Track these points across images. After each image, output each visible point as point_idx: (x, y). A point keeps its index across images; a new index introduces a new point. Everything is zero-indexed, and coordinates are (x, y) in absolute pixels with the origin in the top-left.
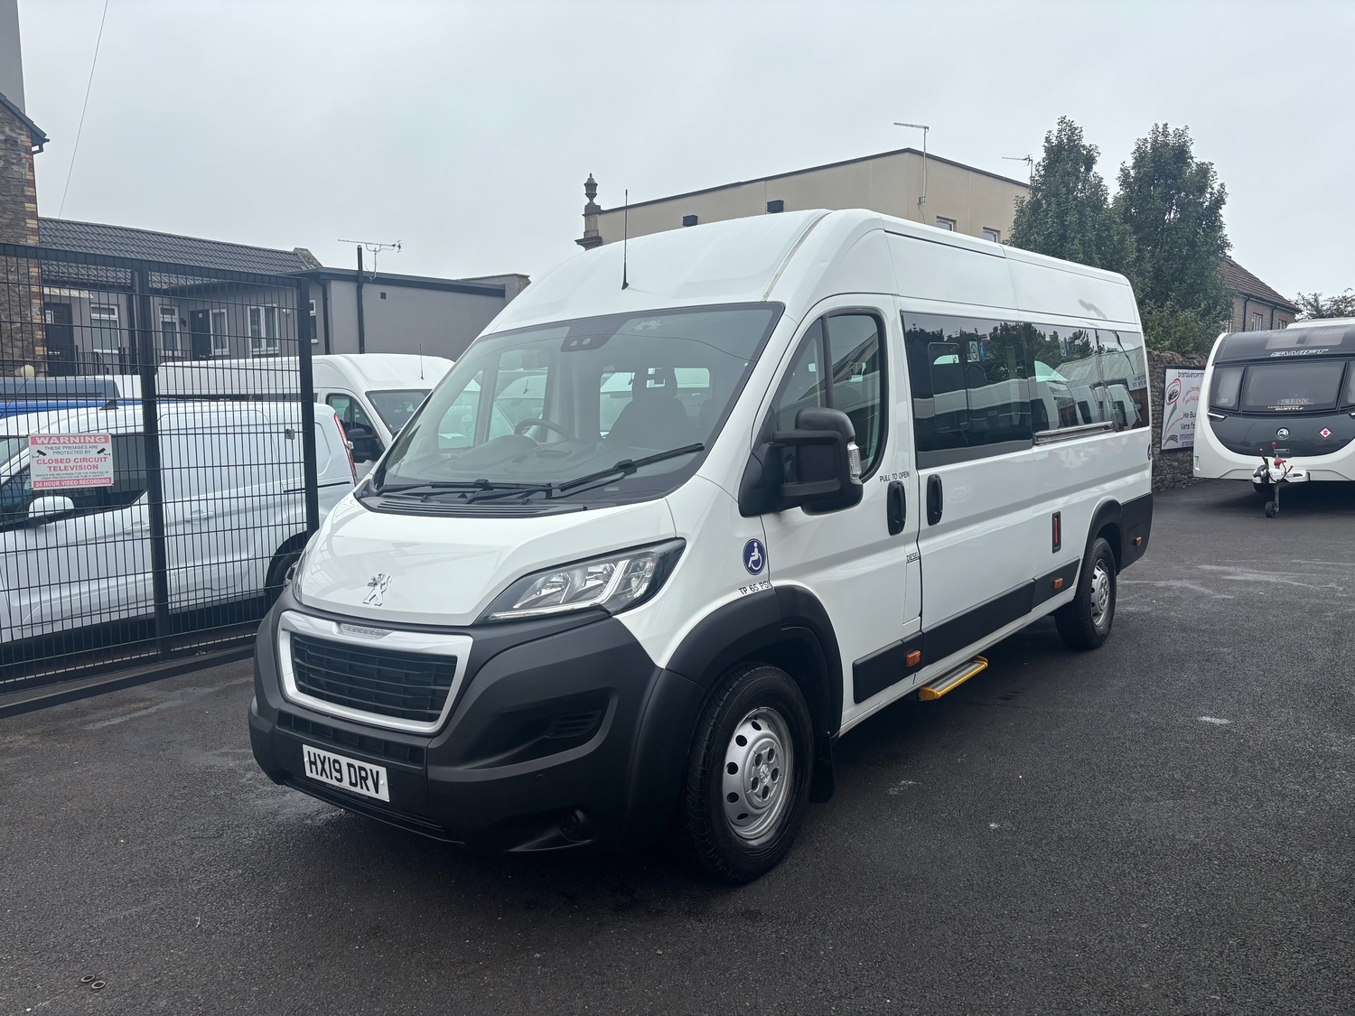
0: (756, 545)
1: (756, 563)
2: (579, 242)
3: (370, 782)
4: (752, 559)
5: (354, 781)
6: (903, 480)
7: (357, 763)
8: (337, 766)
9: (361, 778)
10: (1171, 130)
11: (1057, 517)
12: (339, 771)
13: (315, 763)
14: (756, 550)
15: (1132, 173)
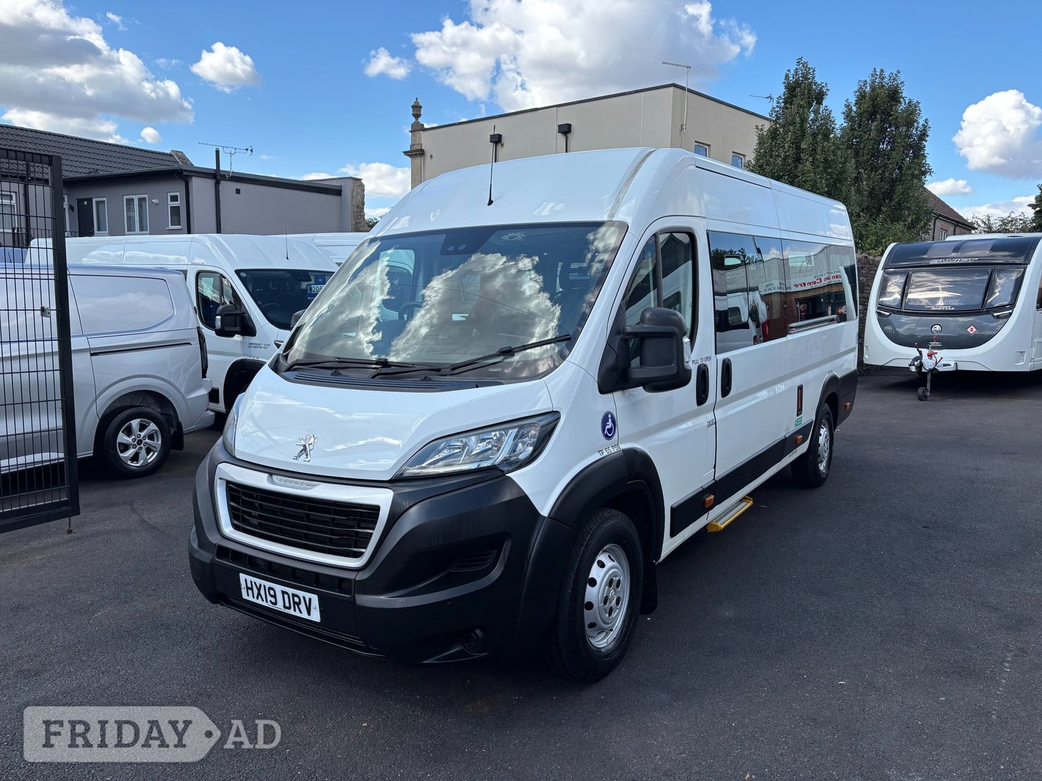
0: (610, 416)
1: (610, 431)
2: (406, 153)
3: (303, 606)
4: (607, 427)
5: (287, 605)
6: (707, 363)
7: (291, 591)
8: (272, 592)
9: (294, 603)
10: (886, 74)
11: (800, 388)
12: (274, 596)
13: (252, 589)
14: (610, 420)
15: (854, 109)
